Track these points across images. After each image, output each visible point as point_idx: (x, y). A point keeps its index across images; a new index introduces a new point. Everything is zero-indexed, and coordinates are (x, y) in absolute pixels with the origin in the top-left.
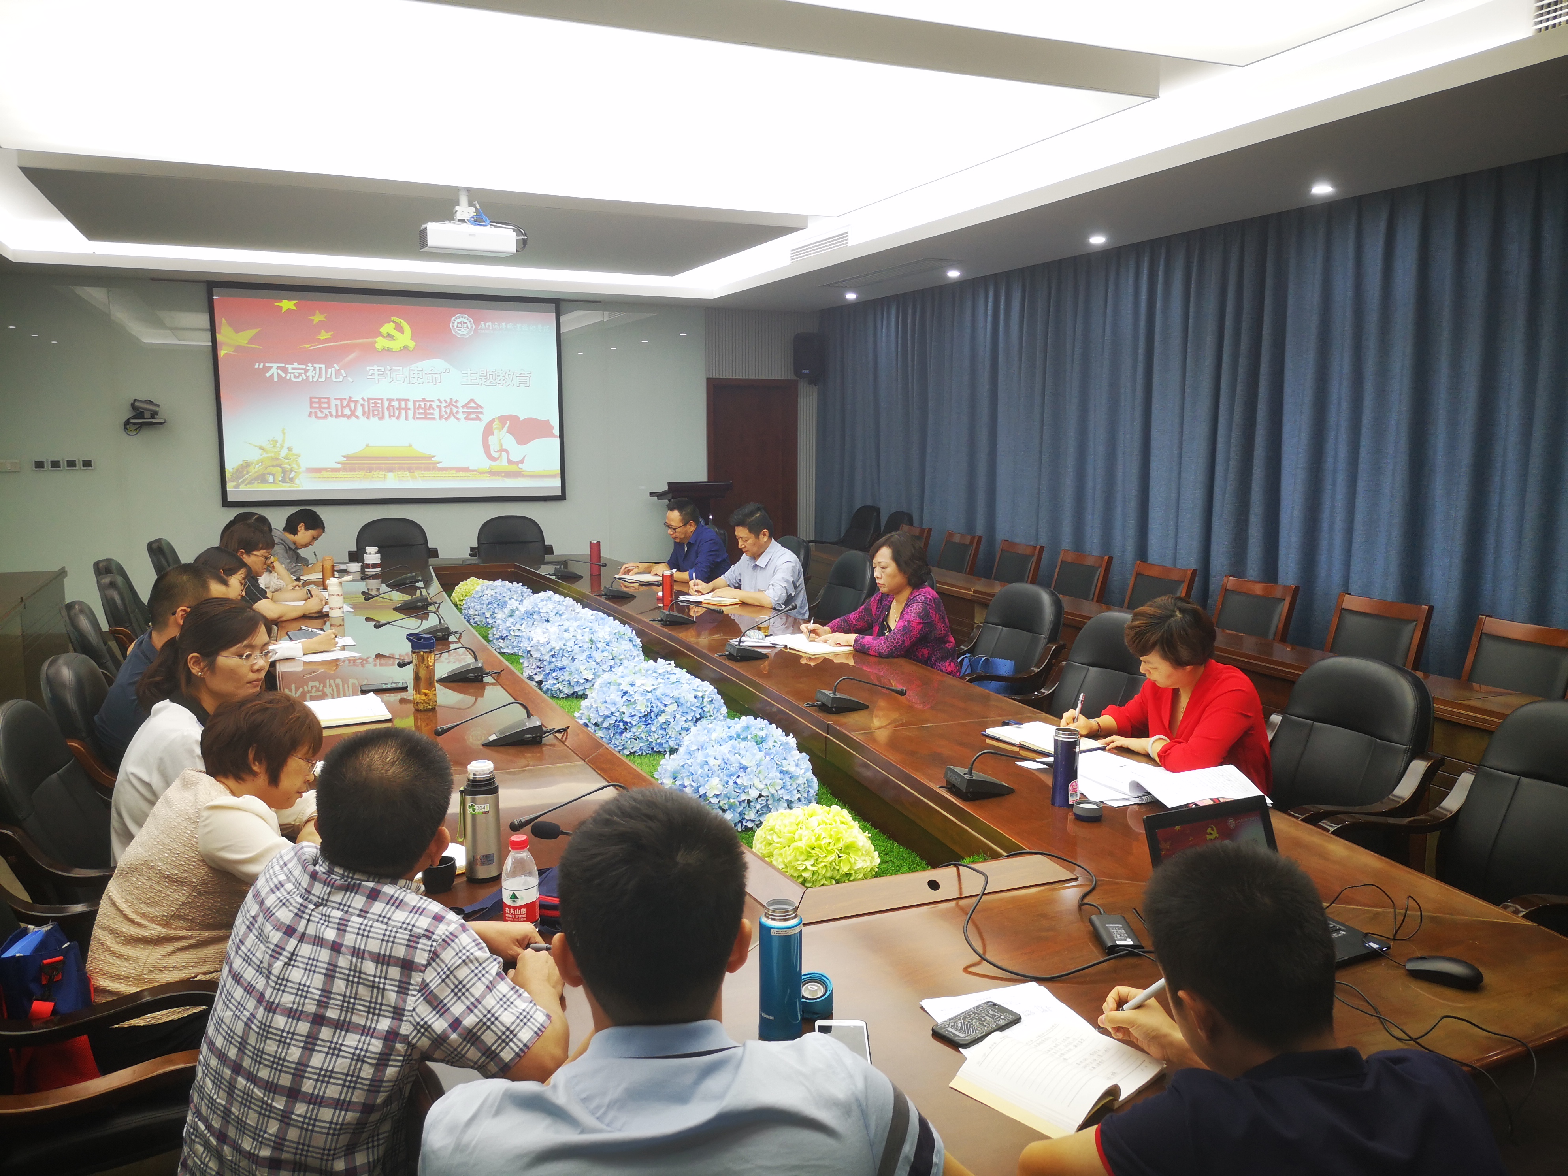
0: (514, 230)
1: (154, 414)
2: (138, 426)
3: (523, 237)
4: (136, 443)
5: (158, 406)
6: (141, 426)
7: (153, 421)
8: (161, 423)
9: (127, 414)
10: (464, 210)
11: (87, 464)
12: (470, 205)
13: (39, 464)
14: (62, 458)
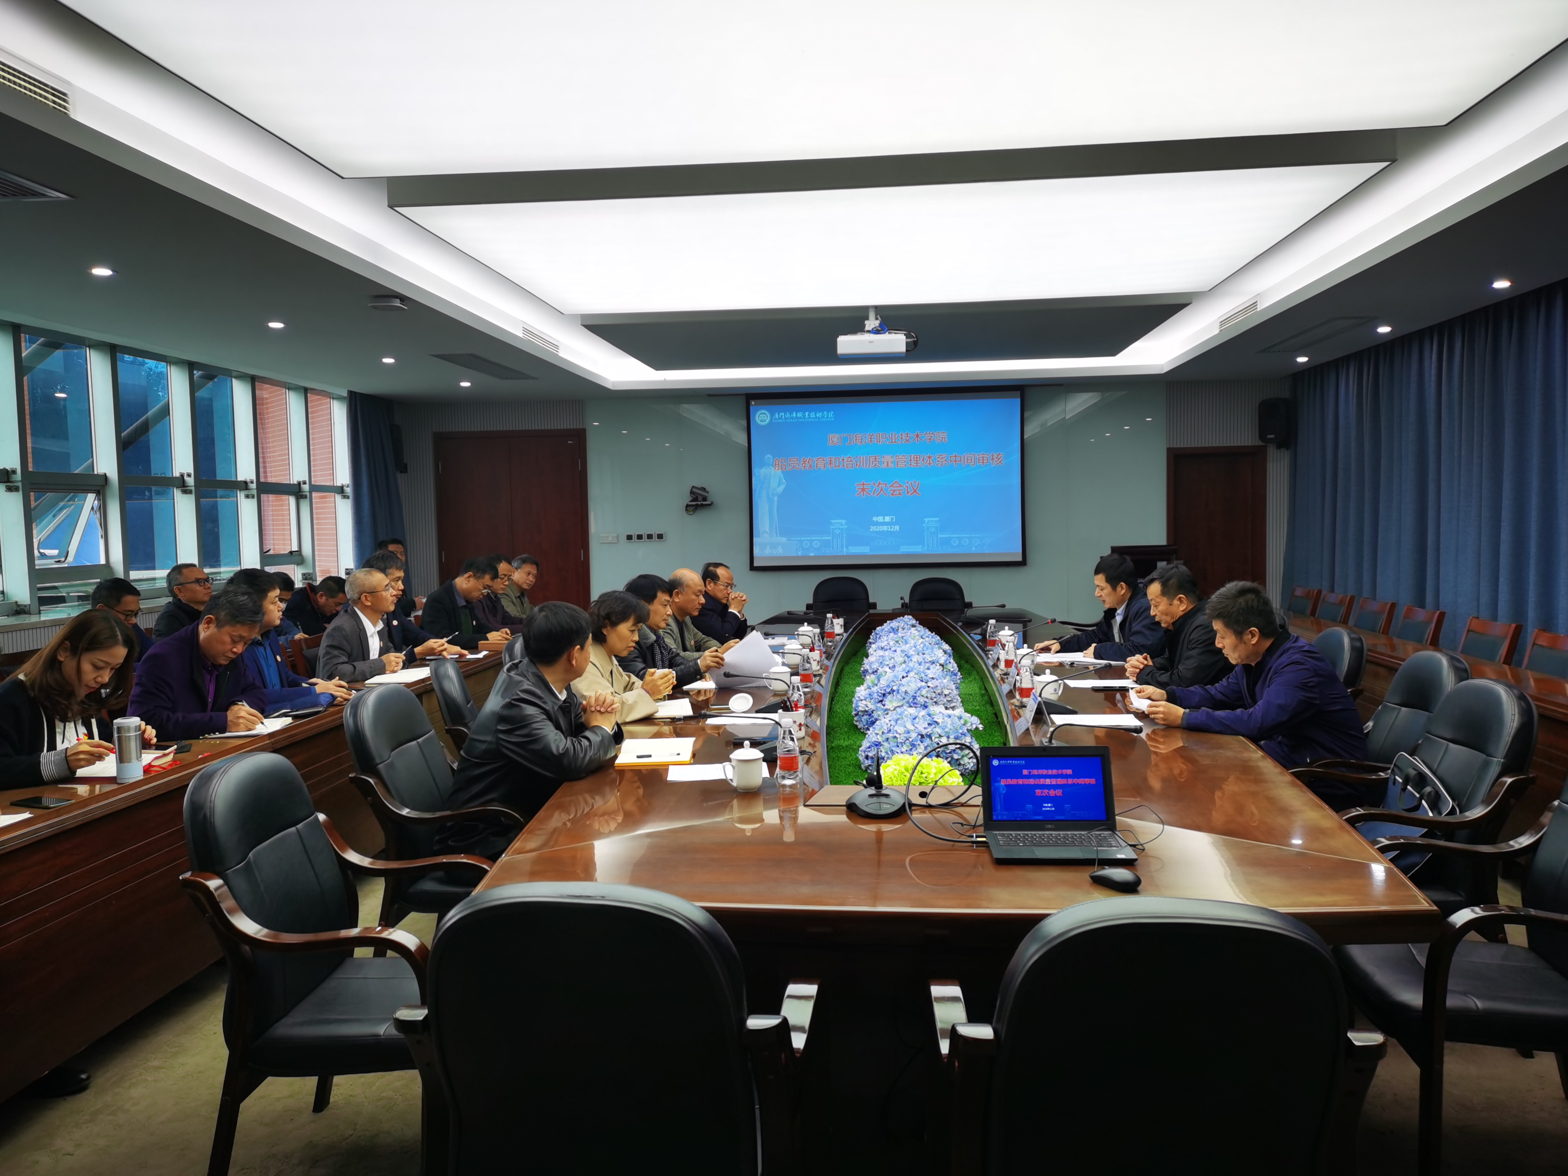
0: (906, 335)
1: (705, 499)
2: (694, 507)
3: (912, 340)
4: (693, 520)
5: (708, 492)
6: (697, 507)
7: (704, 503)
8: (710, 504)
9: (687, 499)
10: (872, 323)
11: (660, 536)
12: (877, 319)
13: (629, 537)
14: (644, 532)
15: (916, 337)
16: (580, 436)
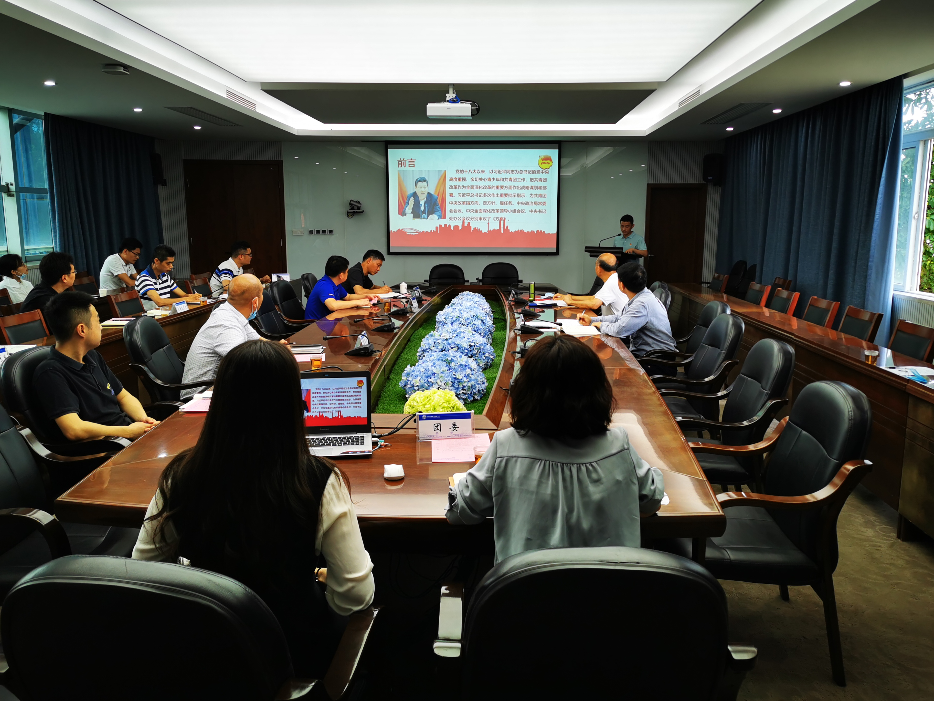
0: (471, 104)
1: (359, 208)
2: (351, 214)
3: (475, 108)
4: (352, 222)
5: (361, 204)
6: (354, 214)
7: (358, 211)
8: (362, 212)
9: (348, 208)
10: (451, 95)
11: (331, 232)
12: (454, 93)
13: (311, 232)
14: (321, 229)
15: (479, 106)
16: (279, 165)
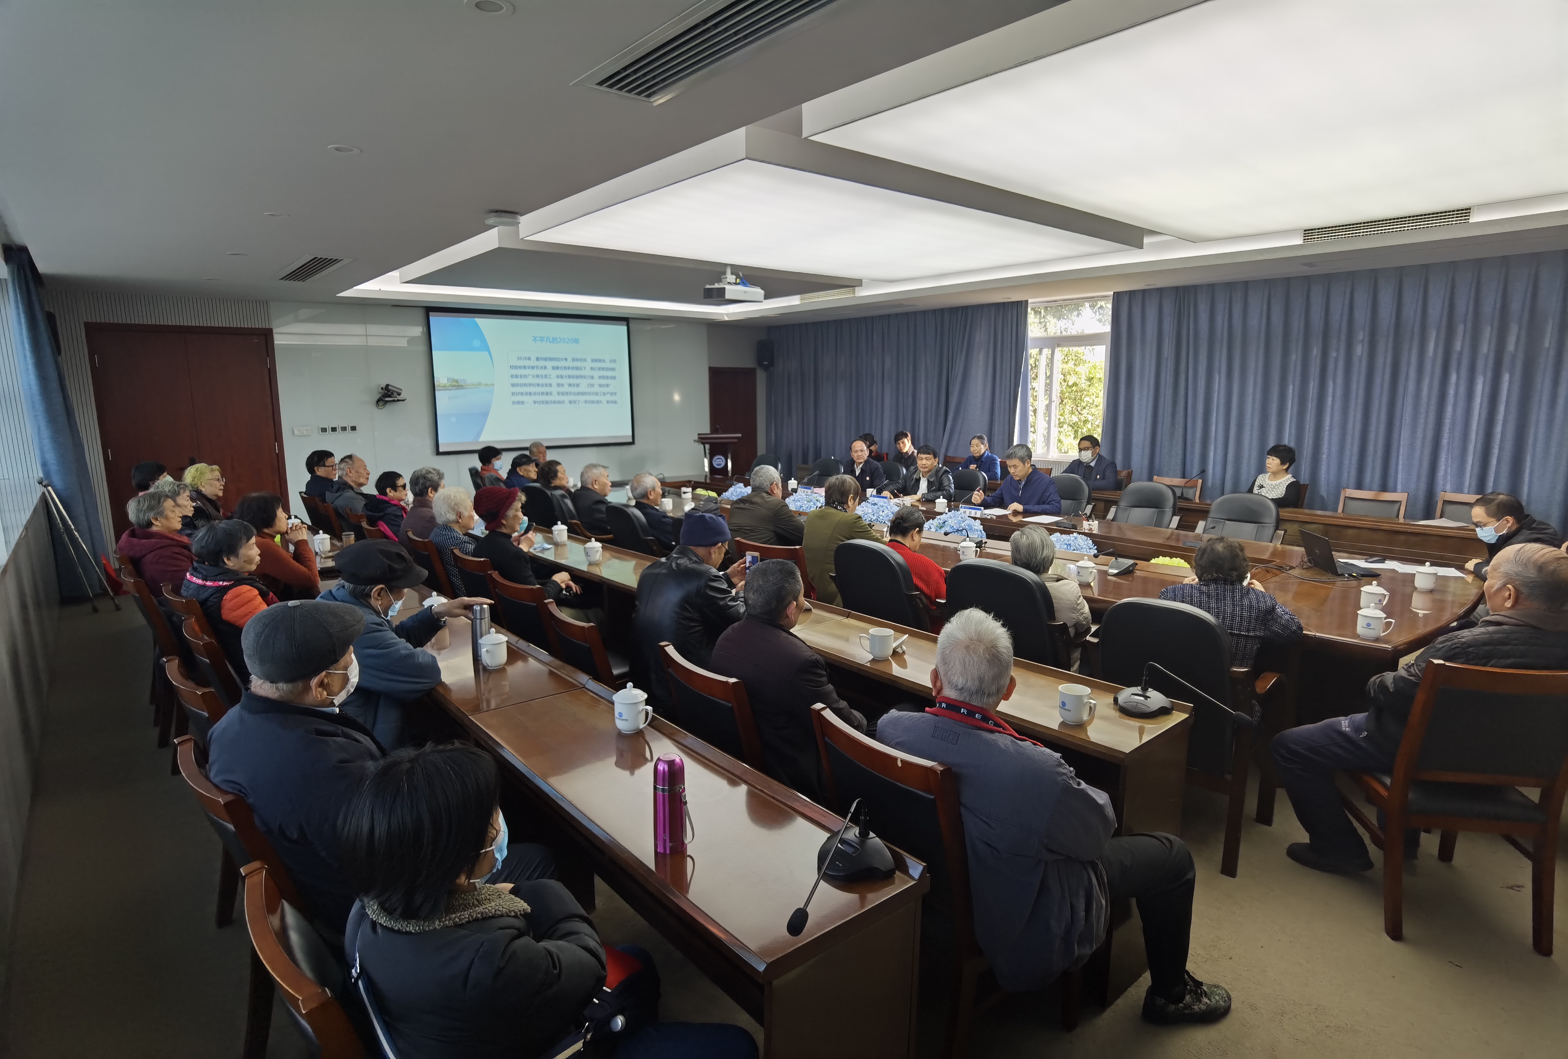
1: (399, 394)
4: (383, 414)
5: (401, 390)
6: (385, 402)
7: (395, 398)
8: (404, 400)
9: (377, 394)
11: (354, 428)
13: (324, 430)
